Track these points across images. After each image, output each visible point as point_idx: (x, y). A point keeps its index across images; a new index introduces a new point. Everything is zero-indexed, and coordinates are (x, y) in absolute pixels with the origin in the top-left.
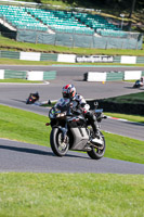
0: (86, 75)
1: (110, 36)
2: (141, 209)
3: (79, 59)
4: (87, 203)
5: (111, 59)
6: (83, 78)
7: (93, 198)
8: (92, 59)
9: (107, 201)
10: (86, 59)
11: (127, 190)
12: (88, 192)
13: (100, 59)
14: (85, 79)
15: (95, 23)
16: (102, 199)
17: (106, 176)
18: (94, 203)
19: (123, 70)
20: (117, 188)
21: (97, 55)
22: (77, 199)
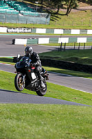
1: (29, 15)
2: (48, 126)
3: (9, 30)
4: (14, 122)
5: (30, 31)
7: (18, 119)
8: (17, 30)
9: (28, 122)
10: (14, 30)
11: (40, 114)
12: (15, 116)
13: (22, 30)
14: (13, 43)
15: (20, 7)
16: (24, 120)
17: (27, 105)
18: (19, 123)
19: (38, 38)
20: (34, 113)
21: (21, 28)
22: (8, 120)
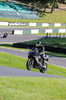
0: (13, 32)
1: (24, 13)
2: (38, 93)
3: (10, 24)
4: (14, 90)
5: (25, 24)
6: (12, 33)
7: (17, 88)
8: (16, 24)
9: (23, 90)
10: (13, 24)
11: (32, 84)
12: (14, 86)
13: (20, 24)
14: (13, 33)
16: (20, 88)
17: (23, 78)
18: (17, 91)
19: (30, 29)
20: (28, 83)
21: (18, 23)
22: (9, 89)
